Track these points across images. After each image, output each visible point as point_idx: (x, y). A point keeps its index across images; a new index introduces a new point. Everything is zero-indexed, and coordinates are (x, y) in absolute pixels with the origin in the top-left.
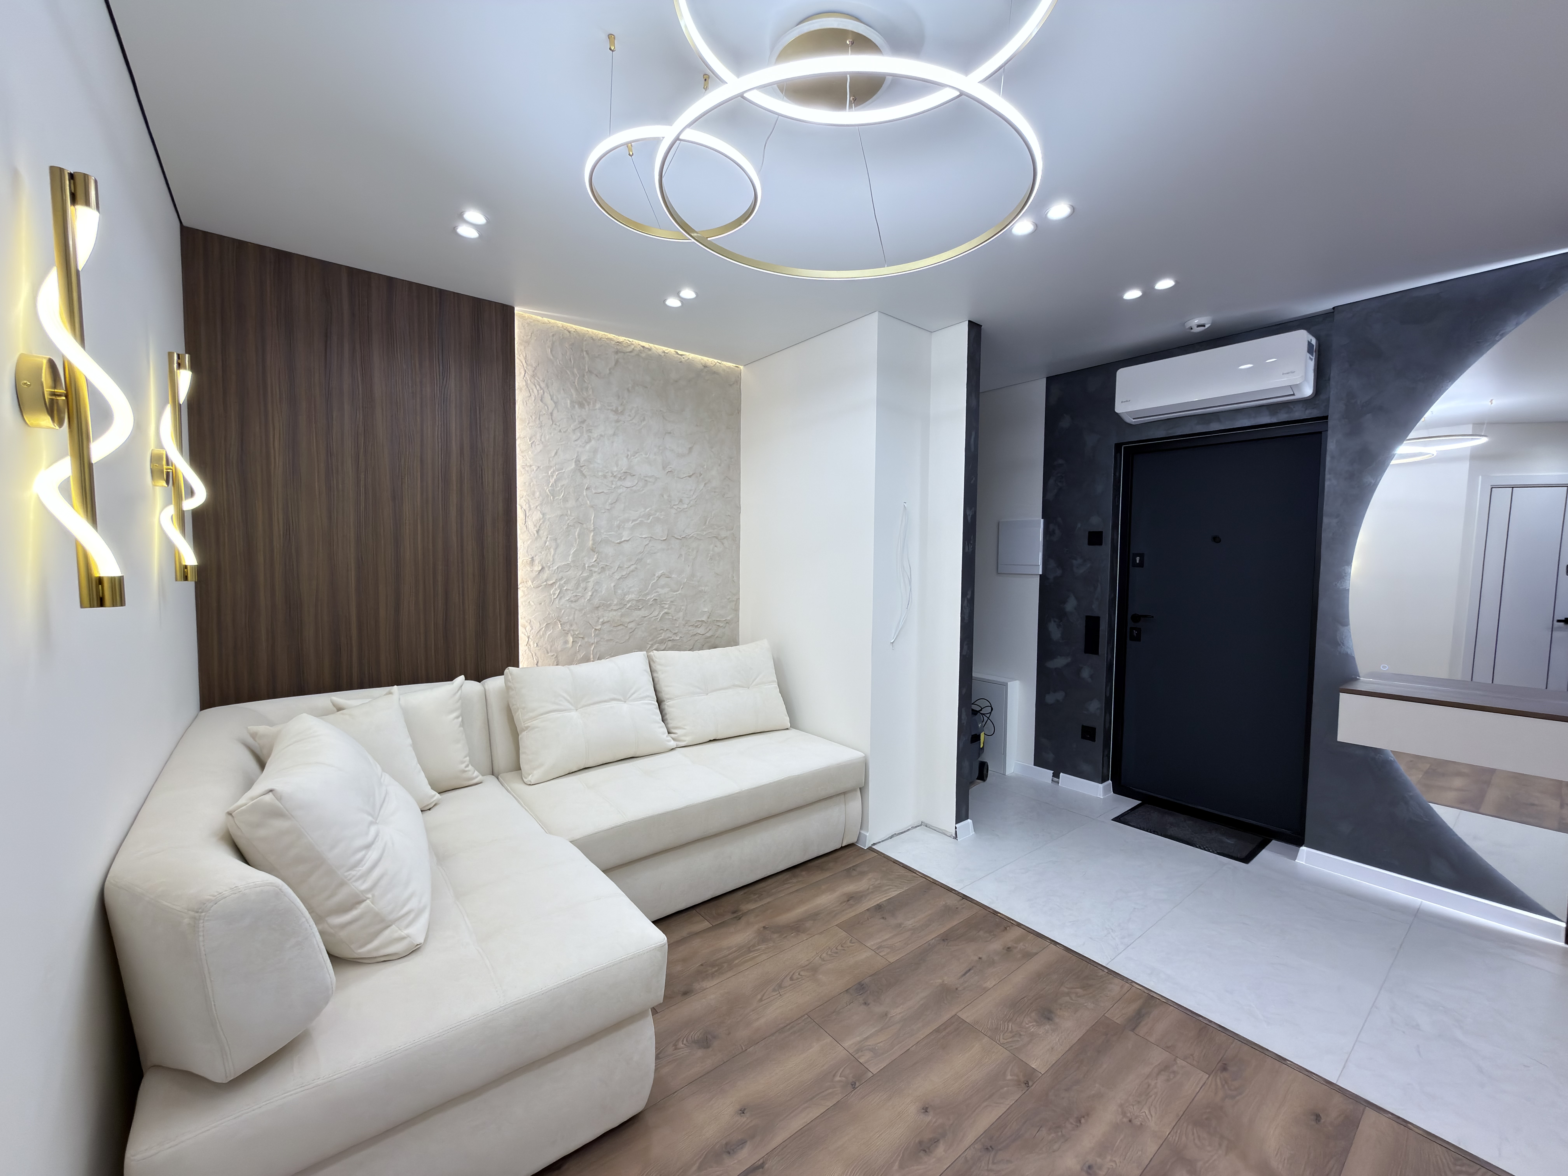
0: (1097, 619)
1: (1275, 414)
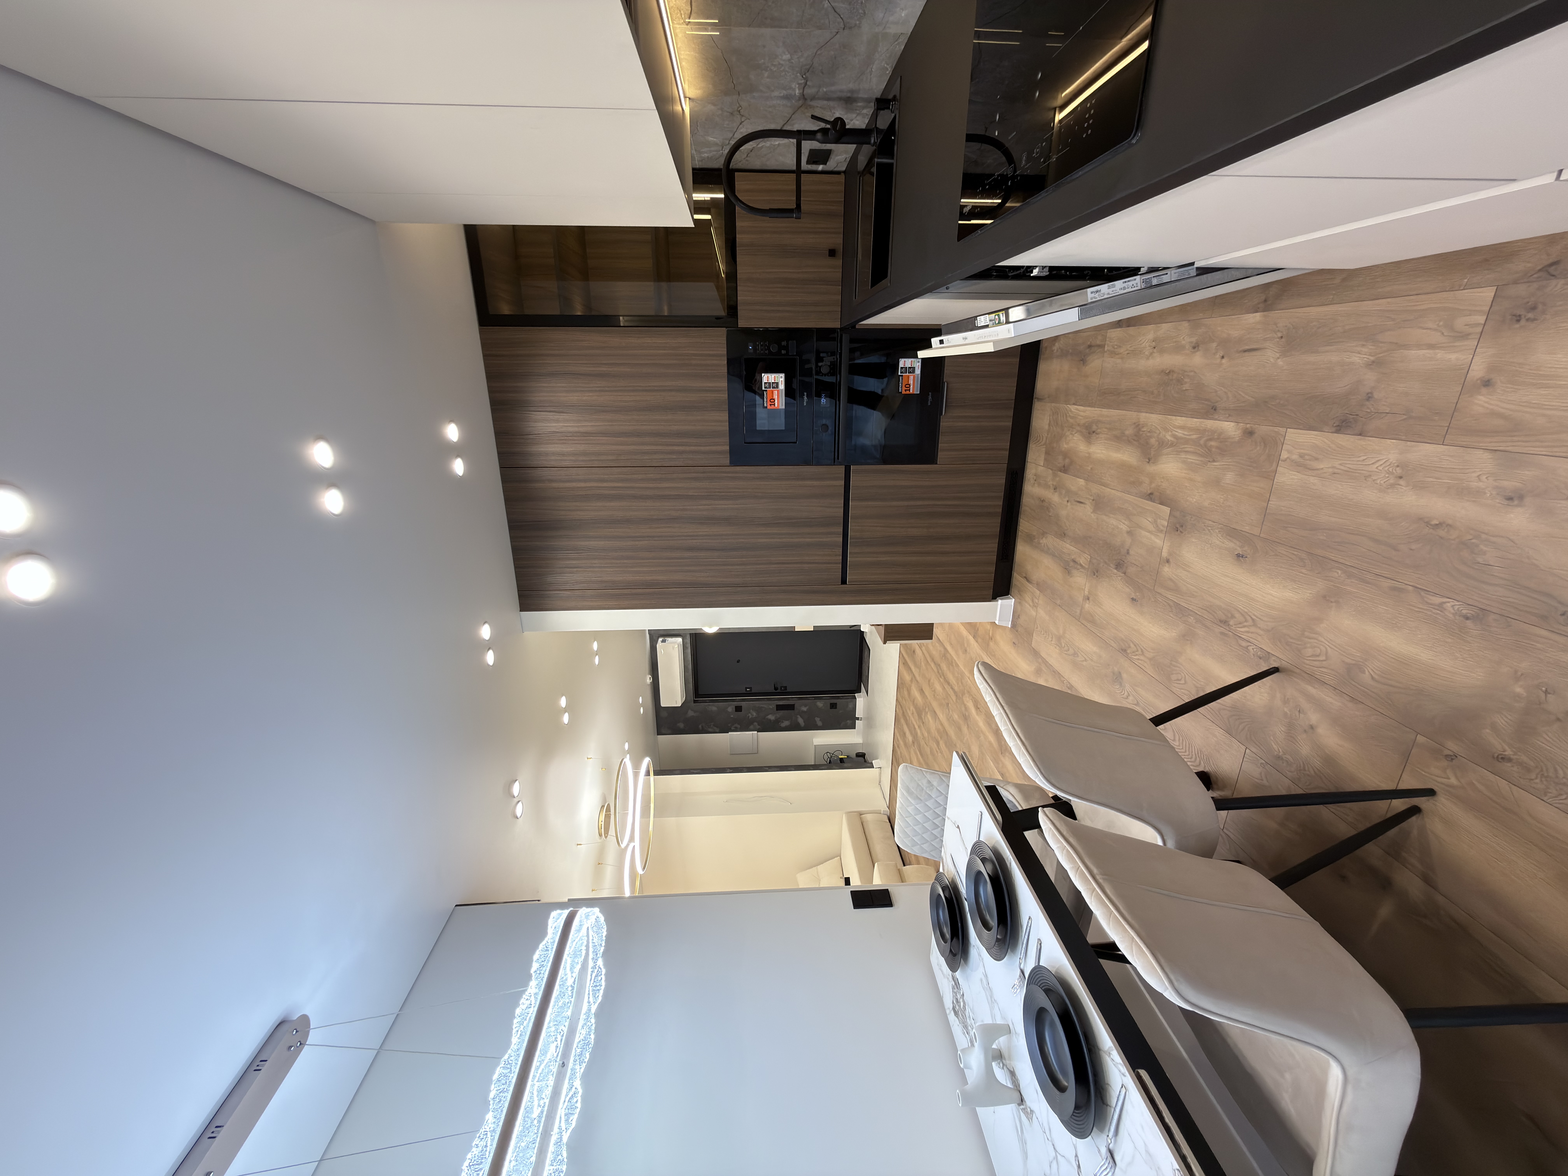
0: (777, 706)
1: (687, 648)
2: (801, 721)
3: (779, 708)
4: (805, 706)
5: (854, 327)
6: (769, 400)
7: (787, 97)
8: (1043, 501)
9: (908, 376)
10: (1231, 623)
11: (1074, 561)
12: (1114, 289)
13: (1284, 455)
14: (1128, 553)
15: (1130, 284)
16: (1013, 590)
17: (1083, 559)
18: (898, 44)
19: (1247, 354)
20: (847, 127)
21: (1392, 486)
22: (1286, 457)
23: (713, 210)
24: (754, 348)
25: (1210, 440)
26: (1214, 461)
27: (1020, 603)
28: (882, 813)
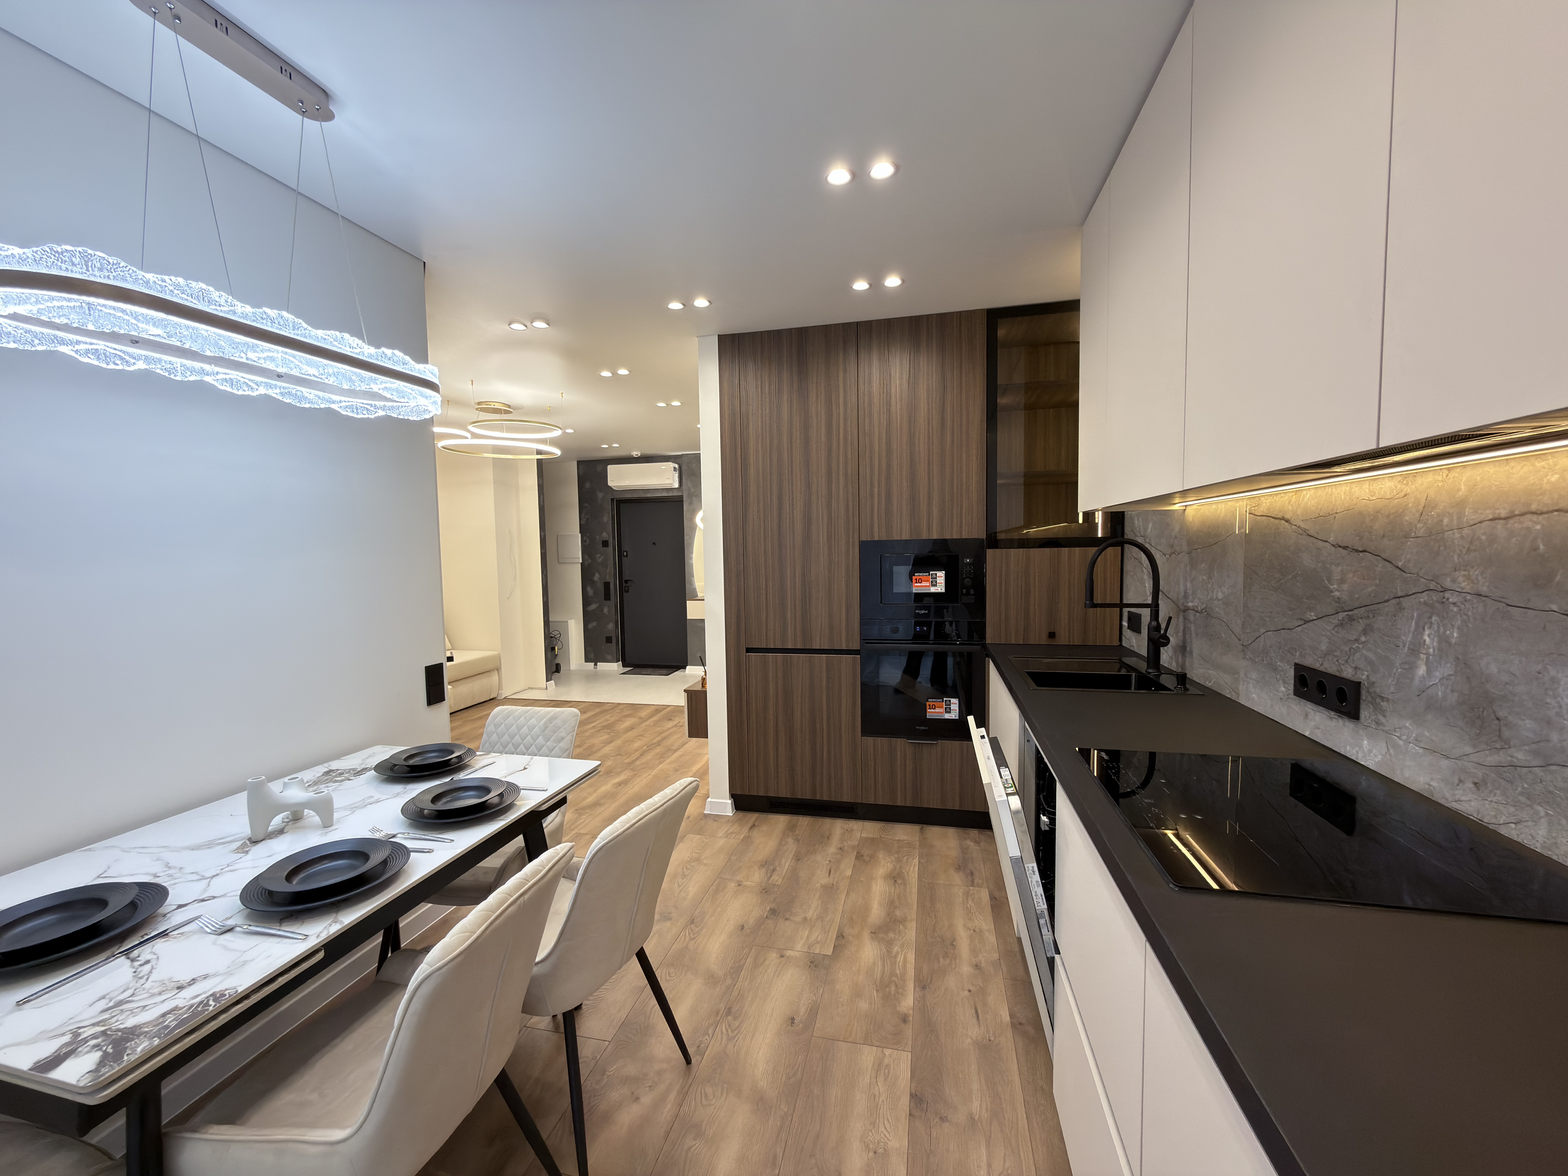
0: (609, 583)
1: (668, 492)
2: (593, 607)
3: (607, 585)
4: (608, 611)
5: (987, 656)
6: (920, 577)
7: (1186, 596)
8: (828, 838)
9: (942, 707)
10: (729, 1018)
11: (774, 870)
12: (1036, 885)
13: (887, 1052)
14: (786, 919)
15: (1040, 900)
16: (741, 814)
17: (777, 878)
18: (1230, 692)
19: (973, 1011)
20: (1161, 648)
21: (867, 1146)
22: (886, 1053)
23: (1086, 524)
24: (968, 563)
25: (896, 986)
26: (877, 991)
27: (728, 821)
28: (500, 692)
